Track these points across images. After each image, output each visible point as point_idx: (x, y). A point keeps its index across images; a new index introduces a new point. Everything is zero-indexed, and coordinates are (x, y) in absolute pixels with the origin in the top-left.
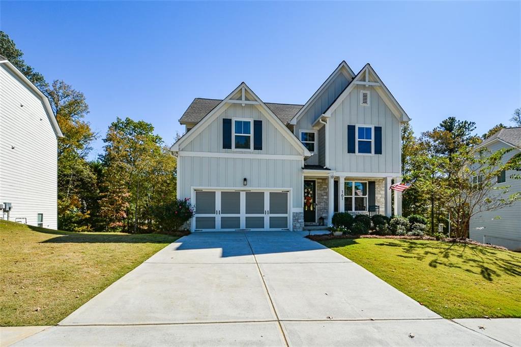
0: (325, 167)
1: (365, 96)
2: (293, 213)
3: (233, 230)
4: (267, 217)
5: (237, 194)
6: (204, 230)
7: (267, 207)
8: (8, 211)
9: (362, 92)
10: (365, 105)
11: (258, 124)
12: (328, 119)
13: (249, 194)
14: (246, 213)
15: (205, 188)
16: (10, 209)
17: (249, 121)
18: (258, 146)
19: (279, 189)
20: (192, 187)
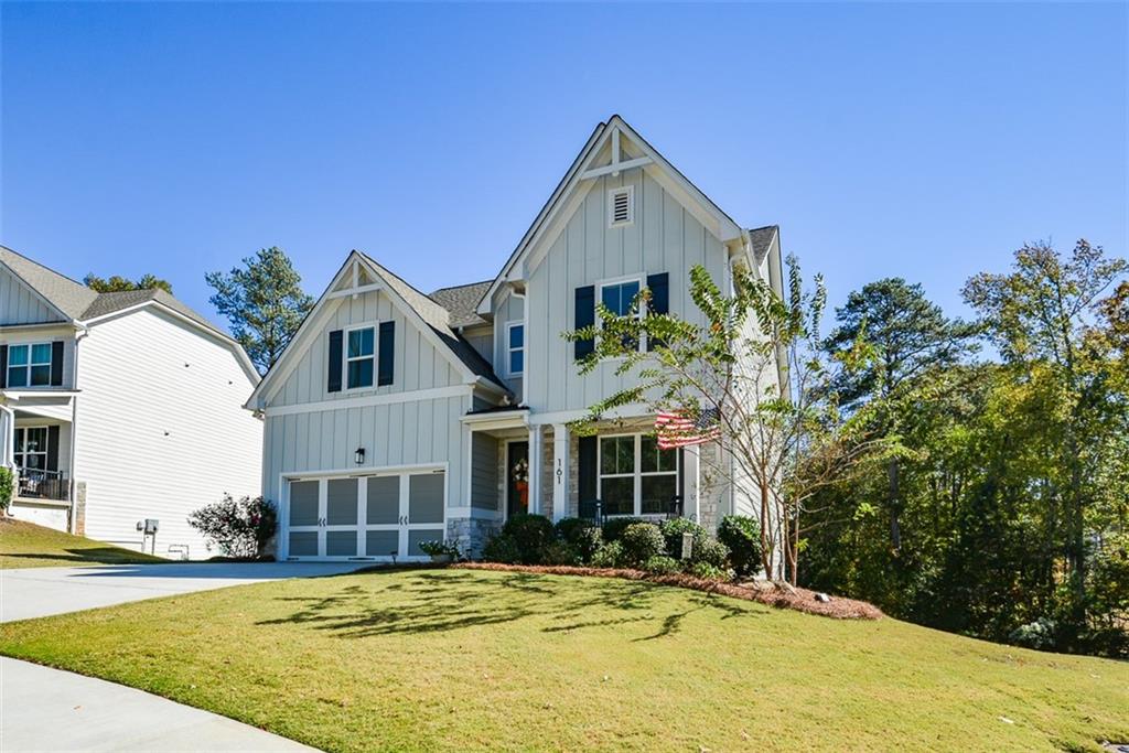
0: (520, 405)
1: (621, 202)
2: (450, 520)
3: (346, 558)
4: (404, 530)
5: (352, 484)
6: (302, 558)
7: (404, 509)
8: (152, 533)
9: (612, 193)
10: (622, 224)
11: (387, 329)
12: (527, 286)
13: (374, 482)
14: (368, 523)
15: (304, 475)
16: (155, 529)
17: (371, 326)
18: (387, 378)
19: (426, 467)
20: (281, 475)
